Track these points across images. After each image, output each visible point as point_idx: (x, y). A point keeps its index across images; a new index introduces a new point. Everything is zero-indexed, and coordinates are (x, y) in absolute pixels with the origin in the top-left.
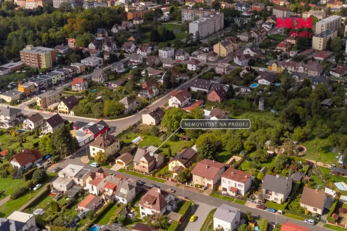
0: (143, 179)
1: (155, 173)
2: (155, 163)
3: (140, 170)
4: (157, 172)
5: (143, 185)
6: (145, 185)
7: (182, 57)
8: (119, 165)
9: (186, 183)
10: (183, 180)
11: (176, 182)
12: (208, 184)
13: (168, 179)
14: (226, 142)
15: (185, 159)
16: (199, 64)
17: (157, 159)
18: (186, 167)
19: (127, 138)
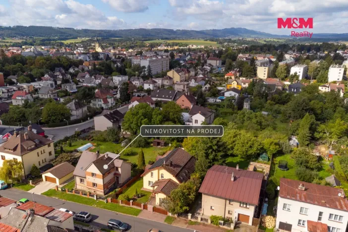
0: (92, 210)
1: (117, 196)
2: (117, 176)
3: (87, 190)
4: (121, 193)
5: (91, 221)
6: (96, 221)
7: (137, 82)
8: (48, 184)
9: (190, 215)
10: (181, 207)
11: (165, 213)
12: (239, 214)
13: (145, 207)
14: (234, 142)
15: (177, 166)
16: (156, 84)
17: (120, 170)
18: (181, 181)
19: (70, 145)
